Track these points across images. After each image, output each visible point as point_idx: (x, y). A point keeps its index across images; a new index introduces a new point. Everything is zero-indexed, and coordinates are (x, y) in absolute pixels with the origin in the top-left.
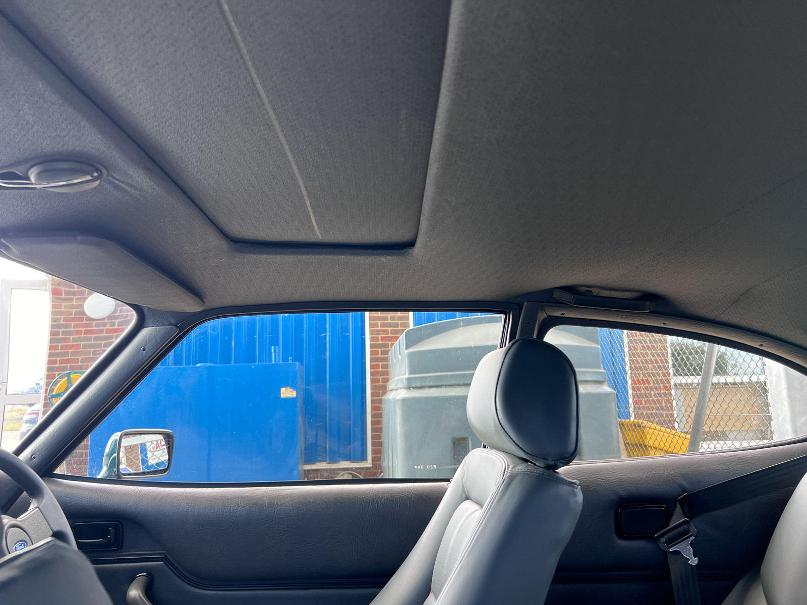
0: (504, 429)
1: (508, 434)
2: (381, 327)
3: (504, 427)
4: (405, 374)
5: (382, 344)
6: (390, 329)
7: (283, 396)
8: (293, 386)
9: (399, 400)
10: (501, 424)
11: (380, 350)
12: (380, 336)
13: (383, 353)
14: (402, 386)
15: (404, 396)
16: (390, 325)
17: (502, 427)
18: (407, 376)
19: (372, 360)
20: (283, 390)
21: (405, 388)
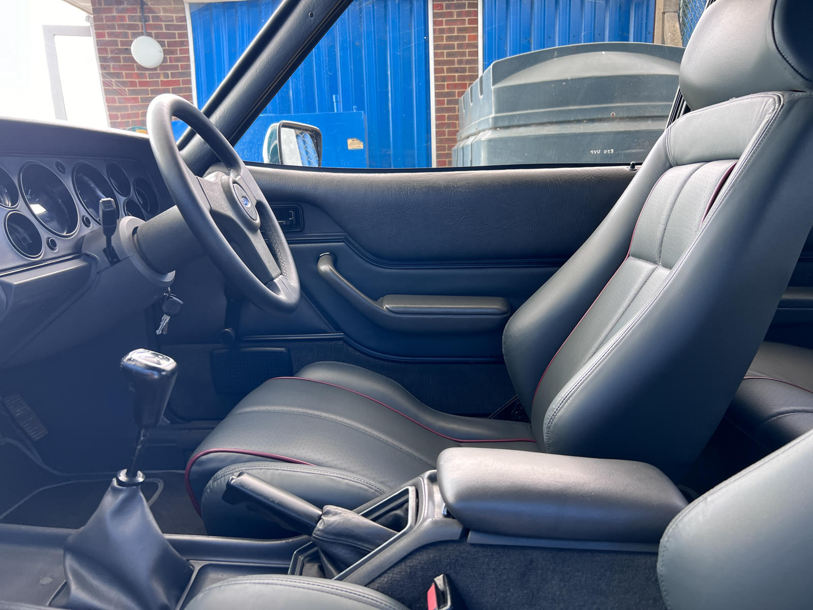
0: (781, 54)
1: (785, 59)
2: (447, 73)
3: (781, 52)
4: (491, 113)
5: (448, 93)
6: (456, 75)
7: (349, 148)
8: (361, 138)
9: (483, 141)
10: (778, 48)
11: (446, 99)
12: (446, 83)
13: (449, 102)
14: (487, 127)
15: (490, 137)
16: (456, 70)
17: (779, 51)
18: (493, 115)
19: (437, 110)
20: (350, 141)
21: (491, 129)
